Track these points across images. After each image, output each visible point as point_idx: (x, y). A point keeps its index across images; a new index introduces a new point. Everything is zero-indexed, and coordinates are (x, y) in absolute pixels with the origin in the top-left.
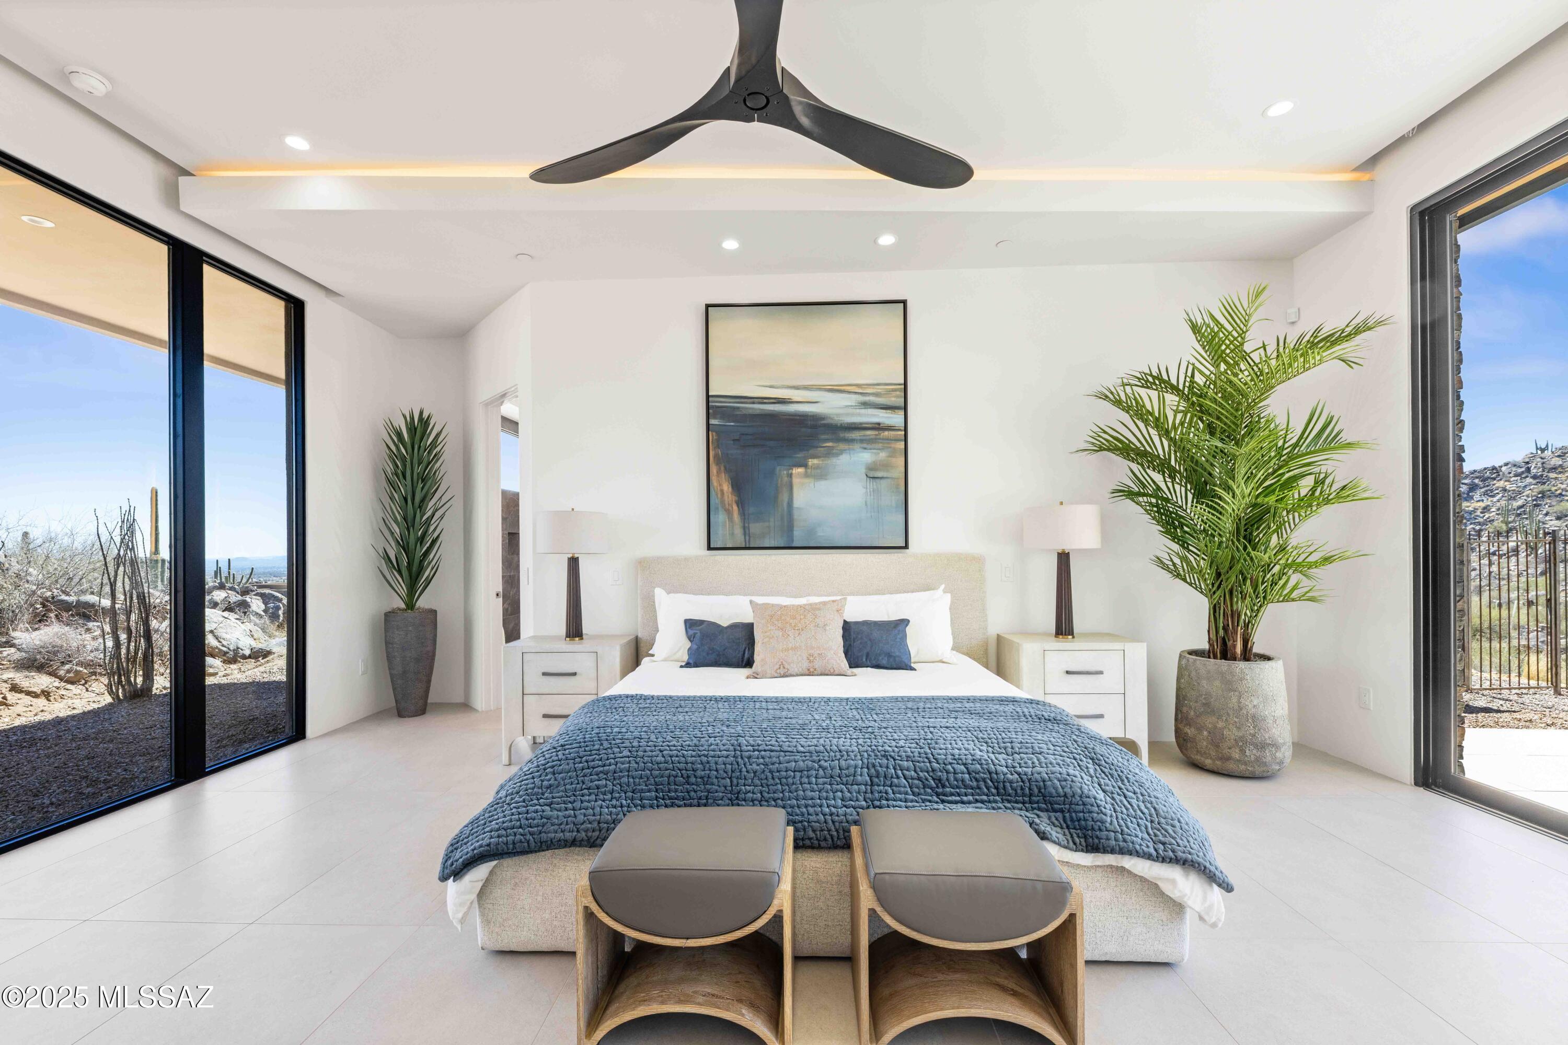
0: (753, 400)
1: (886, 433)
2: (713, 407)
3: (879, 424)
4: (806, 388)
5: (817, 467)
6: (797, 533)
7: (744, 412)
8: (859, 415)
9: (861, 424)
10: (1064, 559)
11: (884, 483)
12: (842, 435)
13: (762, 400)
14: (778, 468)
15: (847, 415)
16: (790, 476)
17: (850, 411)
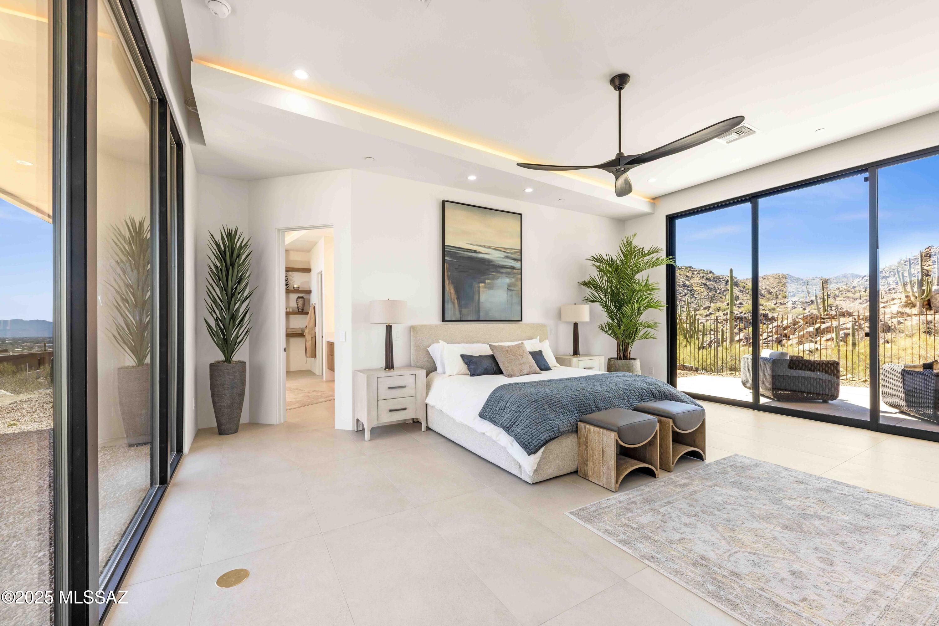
0: (464, 250)
1: (515, 271)
2: (447, 251)
3: (512, 266)
4: (485, 247)
5: (489, 284)
6: (482, 314)
7: (460, 255)
8: (505, 262)
9: (506, 265)
10: (576, 325)
11: (514, 292)
12: (499, 270)
13: (468, 250)
14: (474, 283)
15: (501, 261)
16: (479, 287)
17: (501, 259)
